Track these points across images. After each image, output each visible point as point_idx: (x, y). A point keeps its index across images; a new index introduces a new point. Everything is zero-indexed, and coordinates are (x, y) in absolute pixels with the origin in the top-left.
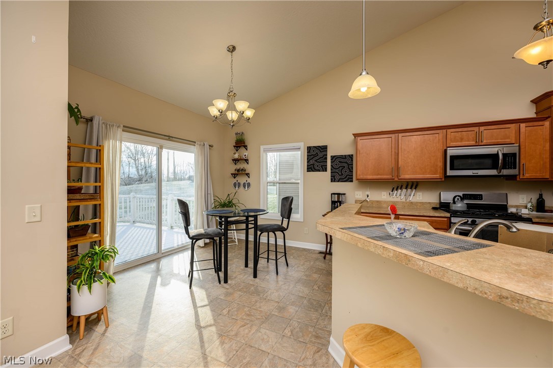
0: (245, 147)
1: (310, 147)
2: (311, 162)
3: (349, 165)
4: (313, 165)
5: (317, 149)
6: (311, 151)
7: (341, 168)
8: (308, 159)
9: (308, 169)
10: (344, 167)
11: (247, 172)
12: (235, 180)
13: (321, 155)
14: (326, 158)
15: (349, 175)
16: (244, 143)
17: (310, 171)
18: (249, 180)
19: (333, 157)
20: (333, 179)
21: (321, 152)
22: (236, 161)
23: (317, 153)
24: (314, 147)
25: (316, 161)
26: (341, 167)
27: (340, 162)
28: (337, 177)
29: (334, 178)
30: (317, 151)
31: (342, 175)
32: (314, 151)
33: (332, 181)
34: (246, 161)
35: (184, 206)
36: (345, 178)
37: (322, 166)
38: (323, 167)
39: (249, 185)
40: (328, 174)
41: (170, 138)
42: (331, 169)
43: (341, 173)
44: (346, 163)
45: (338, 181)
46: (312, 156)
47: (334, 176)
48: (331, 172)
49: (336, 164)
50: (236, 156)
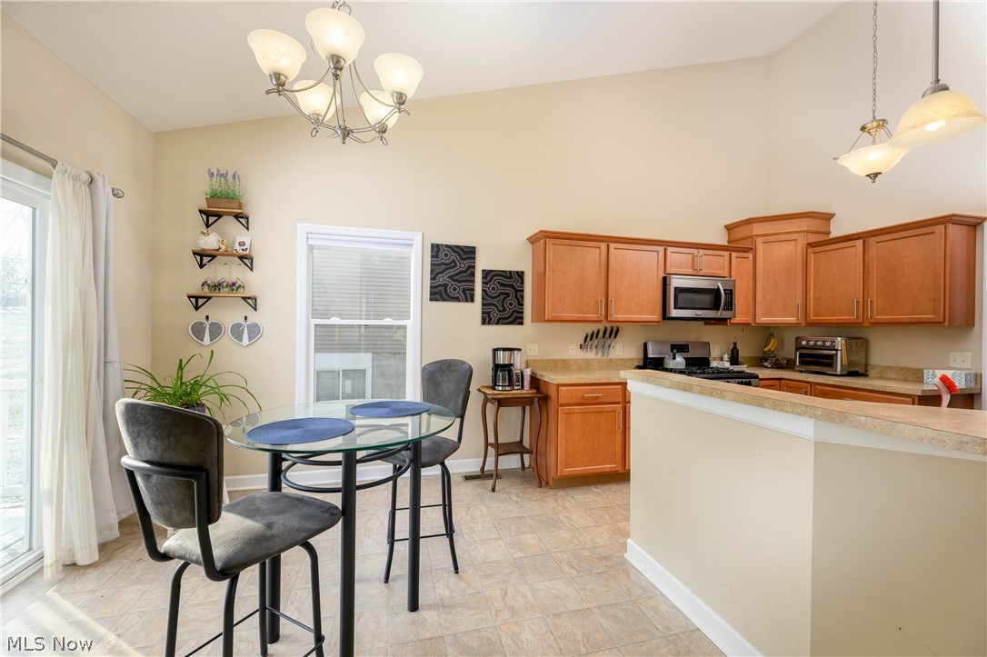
0: (242, 219)
1: (438, 245)
2: (441, 279)
3: (516, 291)
4: (446, 285)
5: (454, 251)
6: (442, 255)
7: (502, 297)
8: (432, 271)
9: (431, 294)
10: (508, 295)
11: (246, 293)
12: (199, 316)
13: (462, 265)
14: (473, 274)
15: (518, 312)
16: (238, 206)
17: (437, 300)
18: (254, 318)
19: (486, 273)
20: (487, 319)
21: (462, 258)
22: (203, 257)
23: (454, 261)
24: (447, 246)
25: (451, 277)
26: (504, 294)
27: (501, 284)
28: (495, 315)
29: (489, 316)
30: (454, 256)
31: (504, 310)
32: (446, 255)
33: (483, 323)
34: (247, 260)
36: (508, 318)
37: (464, 291)
38: (467, 292)
39: (255, 331)
40: (475, 308)
42: (483, 298)
43: (503, 306)
44: (512, 286)
45: (497, 324)
46: (443, 267)
47: (489, 313)
48: (483, 305)
49: (493, 289)
50: (210, 241)
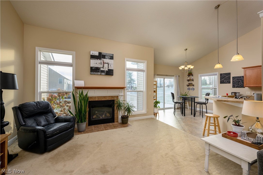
0: (192, 75)
1: (221, 74)
2: (222, 80)
3: (242, 80)
4: (223, 81)
5: (225, 74)
6: (222, 75)
7: (238, 82)
8: (220, 78)
9: (220, 82)
10: (240, 81)
11: (193, 84)
12: (188, 87)
13: (227, 77)
14: (230, 78)
15: (243, 85)
16: (192, 74)
17: (221, 83)
18: (194, 87)
19: (233, 78)
20: (234, 87)
21: (227, 75)
22: (188, 80)
23: (225, 76)
24: (223, 74)
25: (224, 79)
26: (238, 81)
27: (237, 79)
28: (236, 86)
29: (234, 86)
31: (239, 84)
32: (223, 75)
33: (233, 87)
34: (193, 80)
35: (173, 94)
36: (240, 86)
37: (227, 81)
38: (228, 82)
39: (194, 89)
40: (231, 84)
41: (167, 75)
42: (233, 83)
43: (238, 84)
44: (241, 79)
45: (236, 87)
46: (223, 77)
47: (234, 85)
48: (233, 84)
49: (235, 80)
50: (189, 79)
